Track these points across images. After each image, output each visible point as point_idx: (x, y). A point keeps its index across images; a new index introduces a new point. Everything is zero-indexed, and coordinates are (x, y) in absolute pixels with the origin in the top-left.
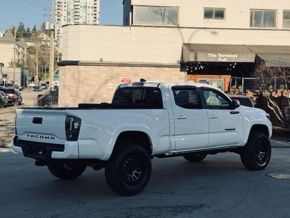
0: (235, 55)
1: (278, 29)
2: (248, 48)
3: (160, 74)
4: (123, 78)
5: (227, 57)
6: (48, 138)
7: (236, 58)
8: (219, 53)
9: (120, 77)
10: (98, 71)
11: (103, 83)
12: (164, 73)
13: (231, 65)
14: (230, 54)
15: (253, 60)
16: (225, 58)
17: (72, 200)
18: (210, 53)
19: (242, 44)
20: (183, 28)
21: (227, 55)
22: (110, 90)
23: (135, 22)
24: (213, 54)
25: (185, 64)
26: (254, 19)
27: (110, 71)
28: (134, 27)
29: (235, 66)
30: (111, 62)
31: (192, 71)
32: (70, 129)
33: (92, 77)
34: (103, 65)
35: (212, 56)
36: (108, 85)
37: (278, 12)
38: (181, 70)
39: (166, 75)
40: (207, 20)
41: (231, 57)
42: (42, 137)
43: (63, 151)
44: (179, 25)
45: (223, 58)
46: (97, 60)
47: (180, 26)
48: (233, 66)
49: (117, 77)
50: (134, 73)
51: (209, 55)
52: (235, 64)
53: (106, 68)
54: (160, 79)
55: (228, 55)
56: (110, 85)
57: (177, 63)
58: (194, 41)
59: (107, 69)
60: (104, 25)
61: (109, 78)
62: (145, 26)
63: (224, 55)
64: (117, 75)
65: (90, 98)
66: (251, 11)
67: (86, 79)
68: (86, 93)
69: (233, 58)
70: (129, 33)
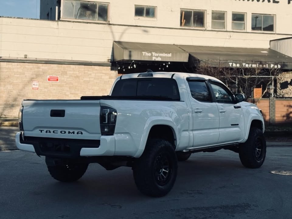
0: (169, 54)
1: (207, 29)
2: (180, 48)
3: (89, 73)
4: (50, 76)
5: (161, 56)
6: (74, 133)
7: (170, 57)
8: (154, 52)
9: (47, 75)
10: (22, 68)
11: (27, 82)
12: (94, 71)
13: (164, 64)
14: (164, 53)
15: (186, 60)
16: (159, 57)
17: (102, 204)
18: (144, 51)
19: (173, 44)
20: (114, 25)
21: (161, 54)
22: (35, 89)
23: (63, 17)
24: (147, 53)
25: (117, 63)
26: (184, 19)
27: (36, 69)
28: (62, 22)
29: (168, 66)
30: (36, 58)
31: (124, 70)
32: (105, 122)
33: (15, 75)
34: (28, 62)
35: (146, 55)
36: (33, 83)
37: (207, 13)
38: (112, 69)
39: (96, 74)
40: (138, 17)
41: (165, 56)
42: (63, 132)
43: (98, 147)
44: (109, 22)
45: (157, 57)
46: (21, 56)
47: (111, 23)
48: (166, 66)
49: (43, 75)
50: (62, 71)
51: (143, 54)
52: (169, 63)
53: (30, 66)
54: (89, 78)
55: (163, 54)
56: (36, 84)
57: (107, 61)
58: (125, 39)
59: (32, 67)
60: (29, 19)
61: (34, 76)
62: (73, 22)
63: (158, 54)
64: (44, 73)
65: (13, 98)
66: (181, 11)
67: (8, 77)
68: (8, 92)
69: (167, 57)
70: (57, 29)
